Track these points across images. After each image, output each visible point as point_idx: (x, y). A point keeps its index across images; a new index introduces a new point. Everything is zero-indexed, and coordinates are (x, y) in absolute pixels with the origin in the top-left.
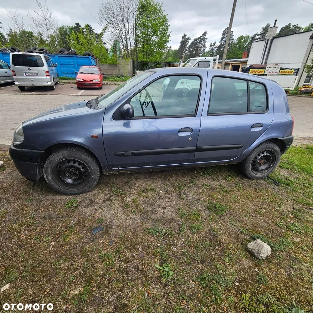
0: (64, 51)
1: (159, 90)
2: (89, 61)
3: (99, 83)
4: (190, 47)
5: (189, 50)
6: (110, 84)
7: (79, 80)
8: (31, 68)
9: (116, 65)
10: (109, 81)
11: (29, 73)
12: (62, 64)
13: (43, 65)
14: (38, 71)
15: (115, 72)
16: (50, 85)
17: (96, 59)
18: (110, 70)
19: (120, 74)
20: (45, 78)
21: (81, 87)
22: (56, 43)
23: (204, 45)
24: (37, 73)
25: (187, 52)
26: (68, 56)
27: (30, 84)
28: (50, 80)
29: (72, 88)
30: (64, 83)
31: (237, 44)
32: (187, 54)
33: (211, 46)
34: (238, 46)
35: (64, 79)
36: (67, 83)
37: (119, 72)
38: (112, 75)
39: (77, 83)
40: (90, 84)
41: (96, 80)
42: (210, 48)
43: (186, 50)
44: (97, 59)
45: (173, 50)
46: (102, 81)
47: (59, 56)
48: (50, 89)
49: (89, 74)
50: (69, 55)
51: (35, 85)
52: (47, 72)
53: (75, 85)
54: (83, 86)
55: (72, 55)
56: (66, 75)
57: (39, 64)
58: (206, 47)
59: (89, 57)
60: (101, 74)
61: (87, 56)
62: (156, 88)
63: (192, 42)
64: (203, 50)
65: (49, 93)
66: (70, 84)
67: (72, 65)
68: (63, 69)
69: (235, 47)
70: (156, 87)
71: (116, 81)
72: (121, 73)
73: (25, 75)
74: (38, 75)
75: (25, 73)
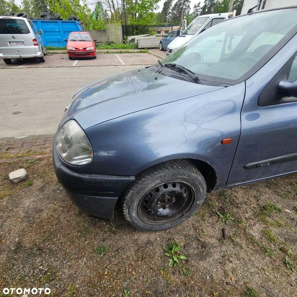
0: (46, 16)
1: (157, 56)
2: (76, 27)
3: (93, 51)
4: (173, 9)
5: (173, 12)
6: (102, 53)
7: (71, 48)
8: (15, 35)
9: (104, 30)
10: (100, 49)
11: (14, 42)
12: (46, 32)
13: (28, 32)
14: (24, 39)
15: (104, 39)
16: (39, 56)
17: (82, 25)
18: (99, 36)
19: (109, 41)
20: (33, 48)
21: (73, 57)
22: (31, 9)
23: (189, 7)
24: (23, 42)
25: (170, 14)
26: (51, 21)
27: (17, 56)
28: (38, 50)
29: (63, 58)
30: (52, 53)
31: (222, 4)
32: (171, 17)
33: (195, 7)
34: (223, 5)
35: (50, 50)
36: (55, 53)
37: (109, 39)
38: (100, 42)
39: (69, 52)
40: (84, 53)
41: (90, 48)
42: (194, 9)
43: (170, 13)
44: (84, 24)
45: (156, 13)
46: (95, 49)
47: (42, 22)
48: (40, 61)
49: (80, 41)
50: (53, 20)
51: (23, 57)
52: (35, 40)
53: (67, 56)
54: (75, 56)
55: (57, 20)
56: (52, 44)
57: (22, 31)
58: (190, 9)
59: (75, 22)
60: (93, 41)
61: (73, 21)
62: (154, 55)
63: (175, 3)
64: (187, 12)
65: (40, 65)
66: (58, 54)
67: (57, 32)
68: (48, 37)
69: (221, 7)
70: (153, 53)
71: (107, 49)
72: (110, 39)
73: (9, 45)
74: (24, 45)
75: (10, 42)
